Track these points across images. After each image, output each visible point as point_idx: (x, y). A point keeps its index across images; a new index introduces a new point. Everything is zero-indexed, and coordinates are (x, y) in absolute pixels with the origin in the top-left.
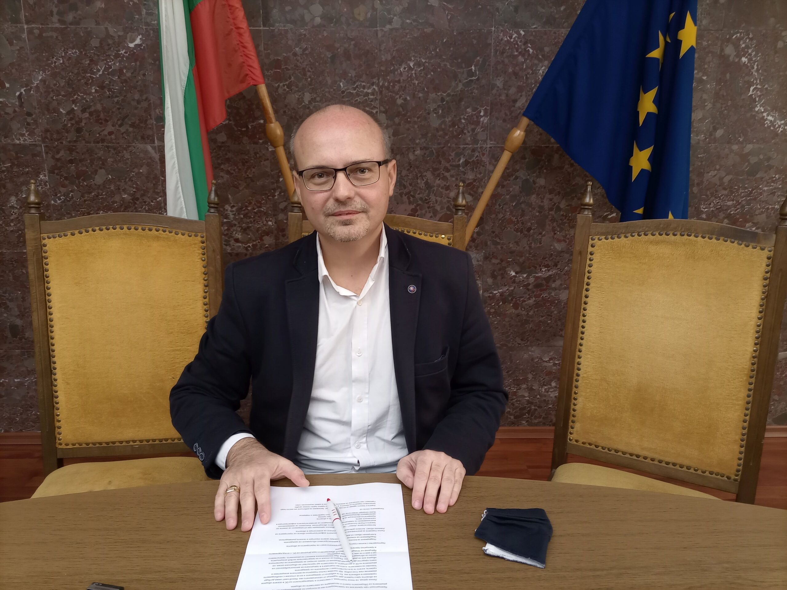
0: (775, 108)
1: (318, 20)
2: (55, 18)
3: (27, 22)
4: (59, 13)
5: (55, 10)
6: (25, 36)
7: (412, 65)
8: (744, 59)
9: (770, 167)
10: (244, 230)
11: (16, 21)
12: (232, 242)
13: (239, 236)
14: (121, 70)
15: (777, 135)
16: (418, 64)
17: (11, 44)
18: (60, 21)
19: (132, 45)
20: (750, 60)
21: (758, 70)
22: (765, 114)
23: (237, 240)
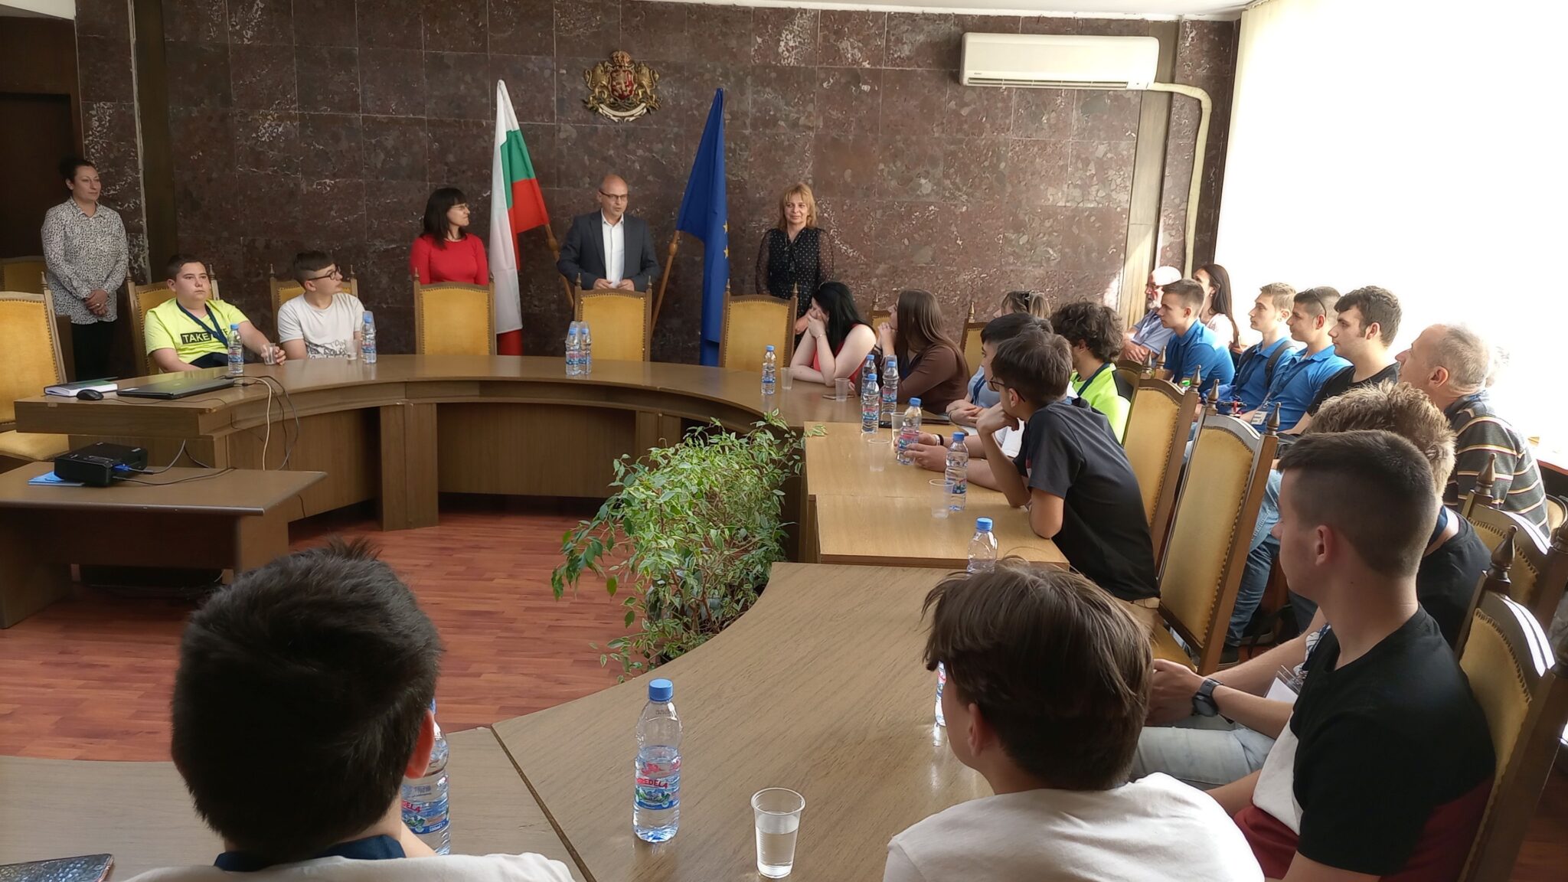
0: (846, 242)
1: (587, 185)
2: (445, 180)
3: (430, 181)
4: (448, 177)
5: (445, 176)
6: (428, 188)
7: (638, 210)
8: (826, 215)
9: (847, 276)
10: (540, 300)
11: (424, 180)
12: (532, 306)
13: (537, 303)
14: (478, 209)
15: (849, 257)
16: (642, 210)
17: (420, 192)
18: (447, 182)
19: (485, 195)
20: (829, 215)
21: (834, 221)
22: (841, 246)
23: (535, 306)
